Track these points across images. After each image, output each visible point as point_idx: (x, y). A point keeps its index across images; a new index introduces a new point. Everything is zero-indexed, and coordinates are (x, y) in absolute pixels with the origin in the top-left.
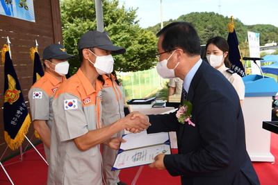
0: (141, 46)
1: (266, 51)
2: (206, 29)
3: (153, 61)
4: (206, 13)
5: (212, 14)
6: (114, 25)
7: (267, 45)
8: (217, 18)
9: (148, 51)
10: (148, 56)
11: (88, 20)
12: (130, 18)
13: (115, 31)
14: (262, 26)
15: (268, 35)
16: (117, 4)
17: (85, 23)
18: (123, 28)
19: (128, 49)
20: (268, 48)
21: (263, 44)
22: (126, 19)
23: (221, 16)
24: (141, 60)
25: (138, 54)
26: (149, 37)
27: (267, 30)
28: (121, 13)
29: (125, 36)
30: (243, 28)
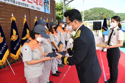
2: (100, 14)
4: (100, 8)
5: (102, 8)
7: (123, 21)
8: (104, 10)
11: (59, 11)
14: (122, 14)
15: (124, 17)
16: (68, 5)
20: (124, 22)
23: (106, 9)
27: (124, 15)
30: (114, 14)
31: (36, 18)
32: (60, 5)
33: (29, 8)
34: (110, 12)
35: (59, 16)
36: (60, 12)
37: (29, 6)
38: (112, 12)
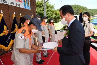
0: (55, 16)
1: (95, 18)
2: (75, 10)
3: (59, 20)
4: (76, 5)
5: (77, 5)
6: (48, 9)
8: (79, 7)
9: (57, 17)
10: (57, 19)
11: (40, 8)
12: (52, 7)
13: (48, 11)
15: (95, 12)
16: (48, 3)
17: (39, 9)
18: (50, 10)
19: (52, 17)
20: (95, 17)
21: (94, 15)
22: (51, 8)
23: (80, 6)
24: (55, 20)
25: (54, 18)
26: (57, 13)
27: (95, 11)
28: (50, 6)
29: (51, 13)
30: (87, 10)
31: (15, 14)
32: (41, 3)
33: (8, 4)
34: (84, 8)
35: (40, 12)
36: (42, 9)
37: (8, 2)
38: (85, 9)
